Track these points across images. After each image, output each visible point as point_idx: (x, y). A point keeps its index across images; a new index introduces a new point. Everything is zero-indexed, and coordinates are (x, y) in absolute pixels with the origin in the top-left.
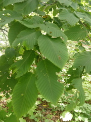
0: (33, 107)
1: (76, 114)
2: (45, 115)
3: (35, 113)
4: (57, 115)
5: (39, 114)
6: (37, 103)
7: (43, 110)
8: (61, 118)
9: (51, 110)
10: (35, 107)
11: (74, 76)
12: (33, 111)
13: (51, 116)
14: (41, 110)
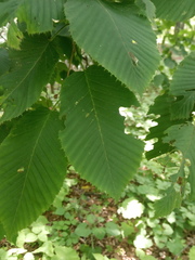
0: (62, 191)
1: (150, 205)
2: (87, 207)
3: (64, 203)
4: (111, 205)
5: (74, 203)
6: (69, 183)
7: (83, 198)
8: (119, 212)
9: (99, 197)
10: (66, 190)
11: (172, 118)
12: (62, 199)
13: (100, 208)
14: (78, 197)
